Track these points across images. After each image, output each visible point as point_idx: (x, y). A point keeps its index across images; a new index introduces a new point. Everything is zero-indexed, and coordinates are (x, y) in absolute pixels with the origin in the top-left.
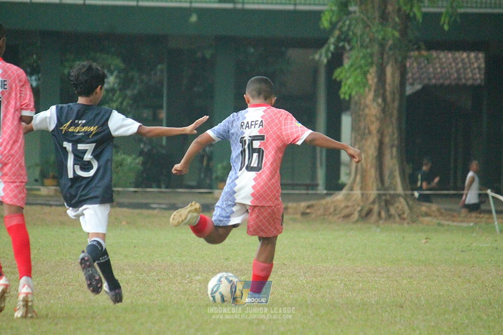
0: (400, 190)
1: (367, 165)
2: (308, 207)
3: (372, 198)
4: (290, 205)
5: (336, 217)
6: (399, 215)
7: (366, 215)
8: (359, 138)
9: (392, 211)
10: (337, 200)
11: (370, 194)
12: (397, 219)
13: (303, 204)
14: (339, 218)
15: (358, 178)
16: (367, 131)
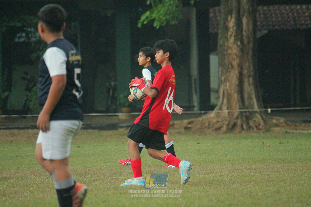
0: (256, 108)
1: (231, 90)
2: (189, 123)
3: (236, 114)
4: (176, 122)
5: (210, 130)
6: (257, 127)
7: (232, 128)
8: (224, 71)
9: (251, 124)
10: (210, 117)
11: (235, 112)
12: (255, 129)
13: (186, 121)
14: (213, 130)
15: (225, 100)
16: (230, 66)
